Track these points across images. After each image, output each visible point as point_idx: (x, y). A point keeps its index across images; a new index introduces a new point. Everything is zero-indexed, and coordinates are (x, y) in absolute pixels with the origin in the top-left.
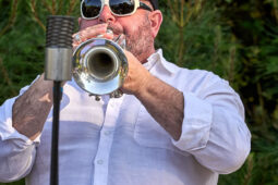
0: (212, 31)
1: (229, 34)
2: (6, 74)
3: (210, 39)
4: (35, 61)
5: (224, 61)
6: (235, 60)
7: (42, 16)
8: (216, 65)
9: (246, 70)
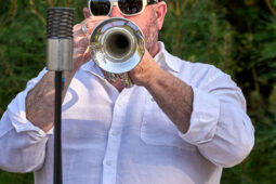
0: (207, 19)
1: (225, 22)
2: (8, 66)
3: (206, 26)
4: (35, 52)
5: (220, 48)
6: (230, 46)
7: (41, 8)
8: (212, 51)
9: (241, 56)
